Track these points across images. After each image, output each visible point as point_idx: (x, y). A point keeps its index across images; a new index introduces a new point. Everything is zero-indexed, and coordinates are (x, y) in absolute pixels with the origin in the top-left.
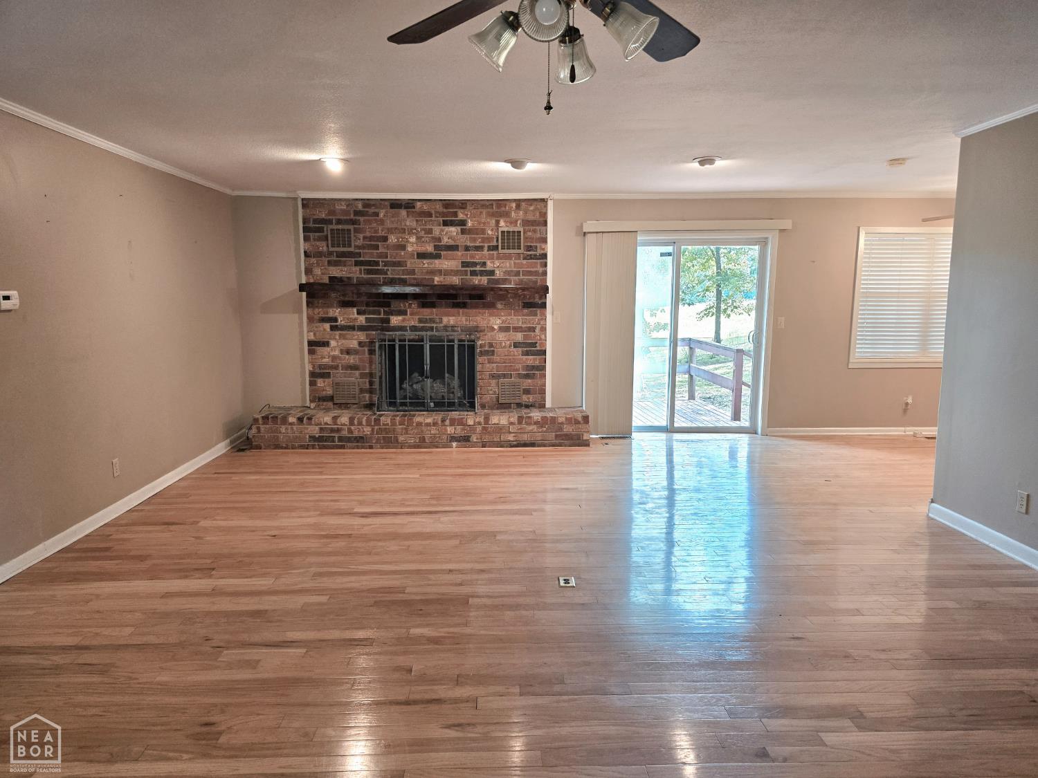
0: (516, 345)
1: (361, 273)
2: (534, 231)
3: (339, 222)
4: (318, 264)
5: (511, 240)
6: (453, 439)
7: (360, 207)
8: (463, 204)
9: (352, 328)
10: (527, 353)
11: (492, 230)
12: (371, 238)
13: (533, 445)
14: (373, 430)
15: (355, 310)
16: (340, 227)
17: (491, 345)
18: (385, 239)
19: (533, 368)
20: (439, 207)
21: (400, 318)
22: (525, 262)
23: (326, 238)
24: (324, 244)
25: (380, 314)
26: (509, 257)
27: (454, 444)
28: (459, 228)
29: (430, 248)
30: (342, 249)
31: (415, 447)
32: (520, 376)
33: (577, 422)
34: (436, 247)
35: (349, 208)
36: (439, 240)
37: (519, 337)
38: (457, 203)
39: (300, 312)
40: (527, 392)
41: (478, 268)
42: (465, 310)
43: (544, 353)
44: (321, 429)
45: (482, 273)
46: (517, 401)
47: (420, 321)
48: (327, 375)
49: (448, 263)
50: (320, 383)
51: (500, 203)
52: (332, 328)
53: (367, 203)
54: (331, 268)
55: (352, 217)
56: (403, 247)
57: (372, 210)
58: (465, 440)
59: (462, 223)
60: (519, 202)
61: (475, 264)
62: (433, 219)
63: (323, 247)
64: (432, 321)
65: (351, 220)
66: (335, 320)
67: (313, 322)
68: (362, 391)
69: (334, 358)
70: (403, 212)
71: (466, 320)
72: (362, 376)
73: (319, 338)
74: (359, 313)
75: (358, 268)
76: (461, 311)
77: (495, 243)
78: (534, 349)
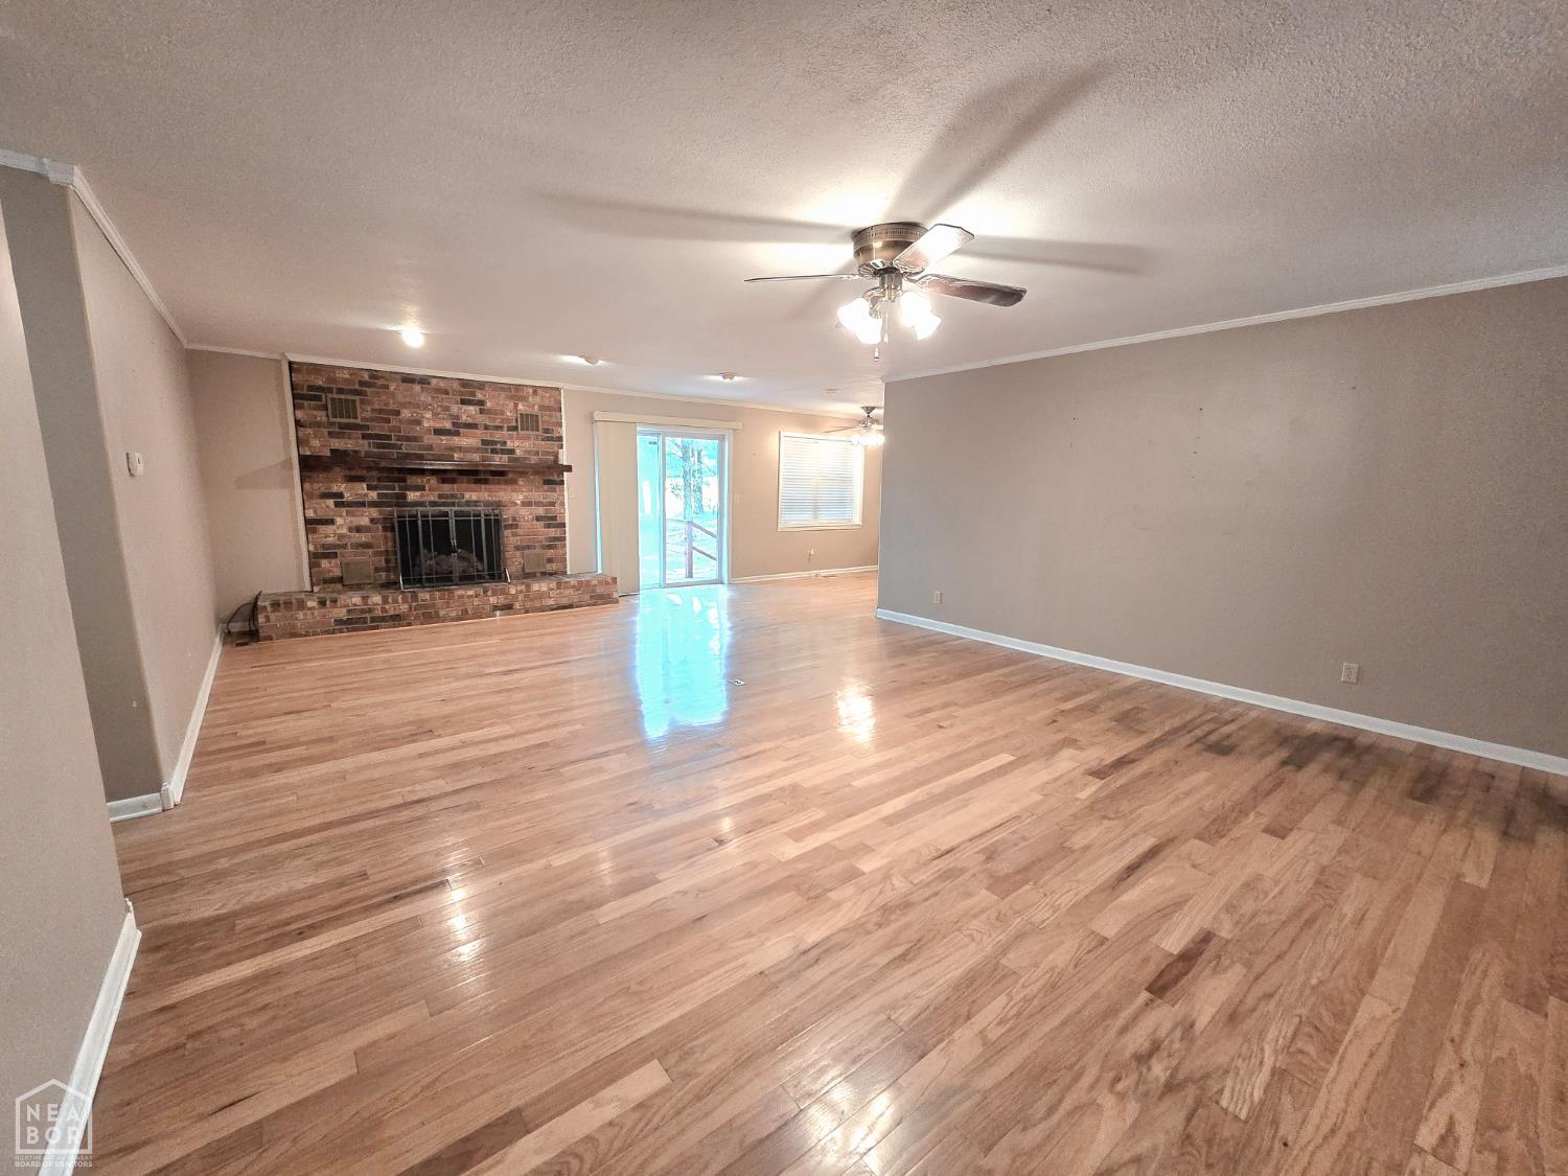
0: (538, 519)
1: (370, 446)
2: (550, 416)
3: (340, 391)
4: (316, 437)
5: (528, 422)
6: (496, 608)
7: (366, 377)
8: (482, 385)
9: (363, 504)
10: (549, 526)
11: (511, 412)
12: (381, 411)
13: (570, 606)
14: (410, 607)
15: (365, 486)
16: (343, 397)
17: (514, 519)
18: (398, 413)
19: (555, 539)
20: (456, 385)
21: (418, 494)
22: (543, 443)
23: (325, 408)
24: (323, 413)
25: (394, 490)
26: (527, 438)
27: (498, 613)
28: (478, 408)
29: (448, 425)
30: (346, 421)
31: (459, 619)
32: (543, 547)
33: (607, 583)
34: (454, 424)
35: (353, 377)
36: (457, 417)
37: (541, 511)
38: (475, 384)
39: (292, 487)
40: (550, 561)
41: (499, 446)
42: (487, 486)
43: (563, 525)
44: (349, 611)
45: (503, 452)
46: (542, 570)
47: (440, 496)
48: (335, 555)
49: (468, 440)
50: (325, 563)
51: (518, 387)
52: (337, 505)
53: (374, 374)
54: (333, 440)
55: (357, 387)
56: (419, 423)
57: (380, 382)
58: (508, 608)
59: (481, 403)
60: (535, 389)
61: (496, 443)
62: (451, 396)
63: (321, 416)
64: (453, 496)
65: (356, 390)
66: (341, 495)
67: (313, 498)
68: (377, 570)
69: (341, 536)
70: (417, 388)
71: (489, 496)
72: (376, 554)
73: (321, 515)
74: (370, 488)
75: (366, 442)
76: (483, 486)
77: (514, 424)
78: (554, 522)
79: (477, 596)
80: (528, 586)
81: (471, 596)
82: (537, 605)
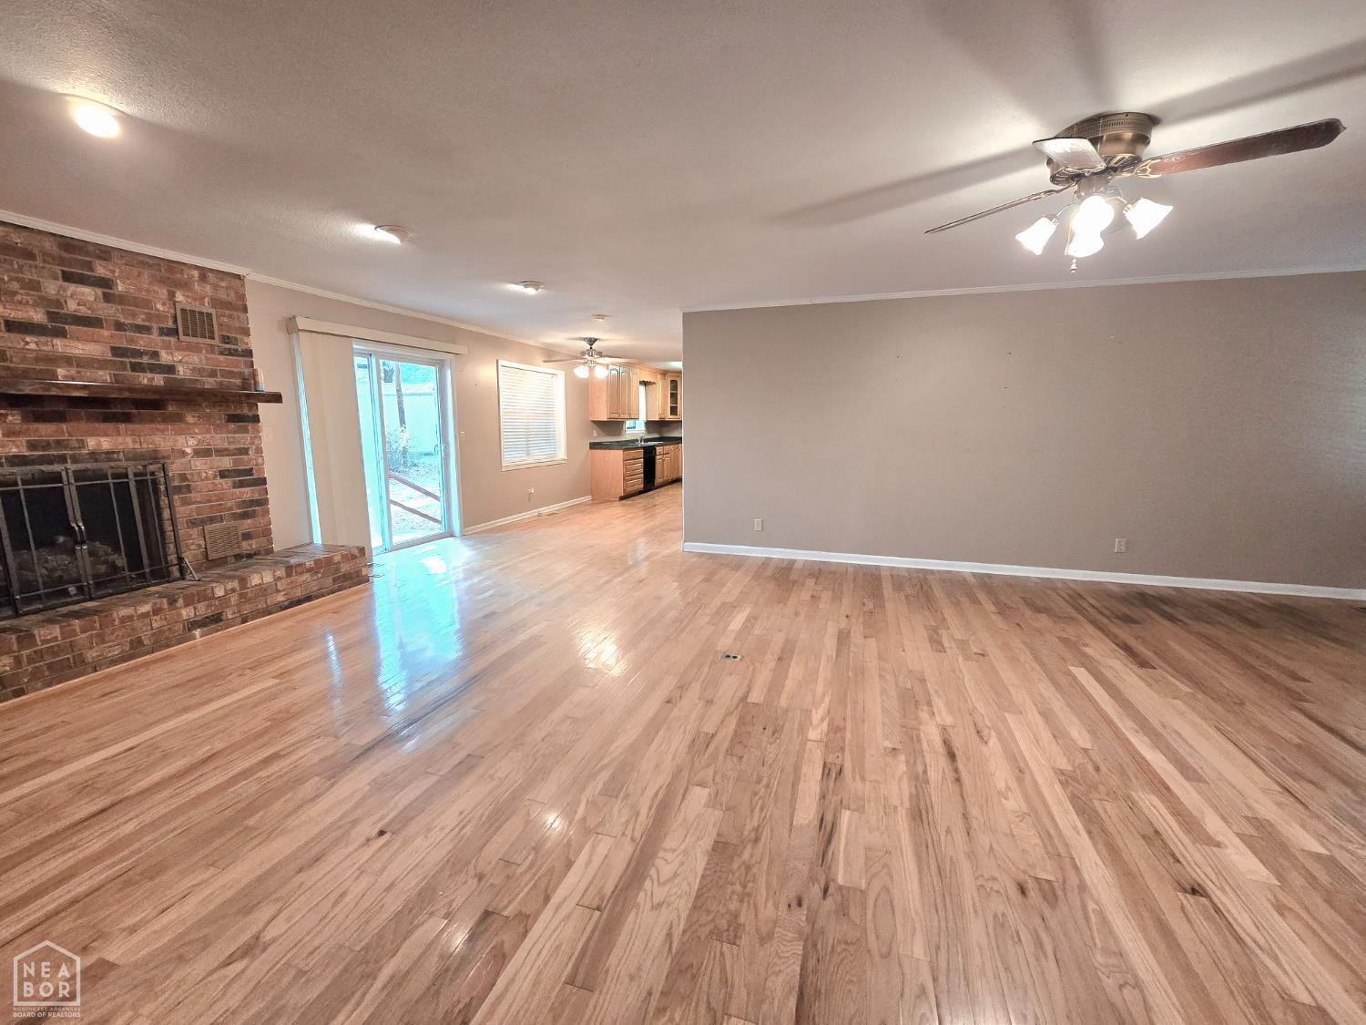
0: (223, 474)
2: (230, 317)
5: (194, 325)
6: (193, 625)
8: (105, 253)
10: (241, 484)
11: (164, 304)
13: (309, 599)
17: (183, 477)
19: (253, 502)
20: (49, 245)
22: (222, 358)
26: (195, 349)
27: (197, 632)
28: (99, 291)
29: (36, 316)
31: (124, 658)
32: (236, 517)
33: (353, 557)
34: (53, 316)
36: (59, 303)
37: (227, 463)
38: (91, 248)
40: (247, 536)
41: (145, 360)
42: (131, 426)
43: (263, 481)
45: (154, 368)
47: (33, 445)
49: (83, 347)
51: (172, 265)
58: (214, 620)
60: (204, 272)
61: (140, 354)
62: (39, 264)
64: (61, 444)
71: (134, 442)
76: (122, 426)
77: (170, 324)
78: (250, 478)
79: (156, 611)
80: (243, 581)
81: (146, 615)
82: (260, 607)
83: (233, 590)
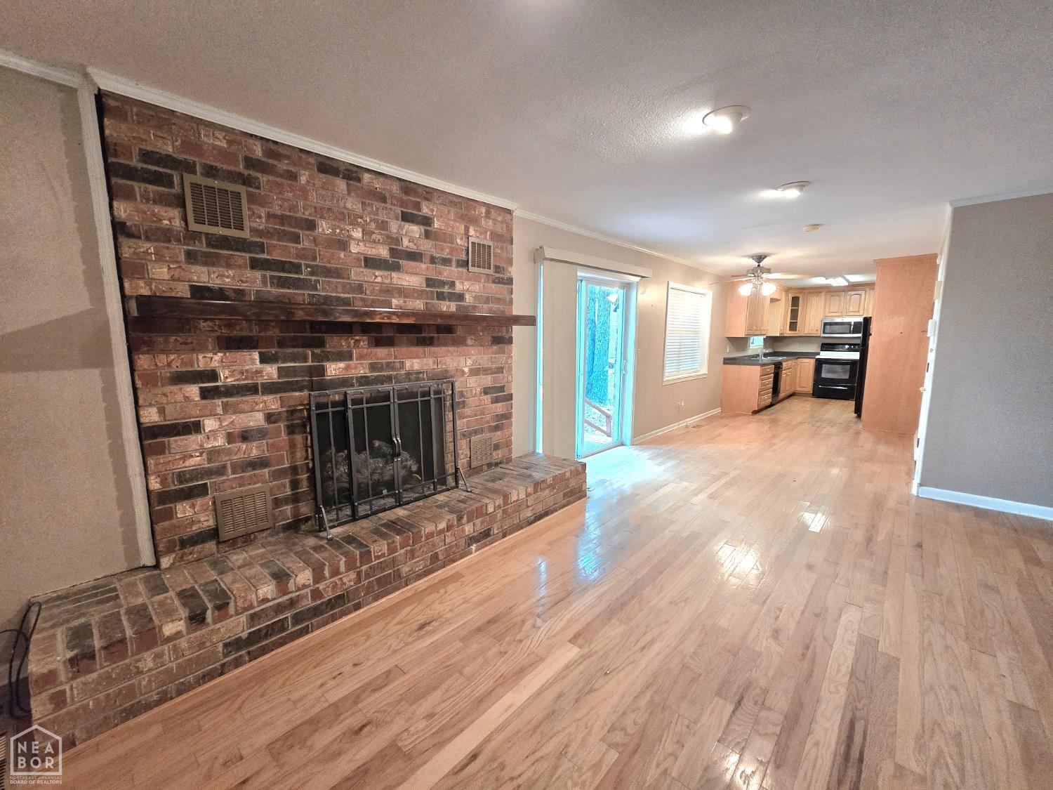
0: (486, 391)
1: (264, 283)
2: (502, 248)
3: (210, 171)
4: (160, 258)
5: (477, 257)
6: (472, 540)
7: (258, 152)
8: (429, 194)
9: (253, 389)
10: (497, 400)
11: (461, 239)
12: (283, 219)
13: (547, 514)
14: (359, 574)
15: (256, 355)
16: (216, 183)
18: (311, 226)
19: (502, 417)
20: (395, 188)
21: (342, 365)
22: (493, 286)
23: (180, 202)
24: (175, 213)
25: (305, 360)
26: (476, 278)
27: (474, 547)
28: (422, 228)
29: (383, 252)
30: (221, 231)
31: (426, 573)
32: (490, 430)
33: (578, 473)
34: (393, 252)
35: (234, 148)
36: (397, 241)
37: (489, 380)
38: (421, 190)
41: (446, 289)
42: (433, 349)
43: (511, 397)
44: (253, 618)
45: (451, 297)
46: (489, 460)
47: (373, 367)
48: (203, 490)
49: (410, 278)
50: (183, 510)
51: (470, 203)
52: (205, 394)
53: (274, 149)
54: (195, 268)
55: (241, 168)
56: (343, 245)
57: (283, 166)
58: (484, 537)
59: (426, 221)
60: (488, 208)
61: (443, 283)
62: (388, 206)
63: (171, 218)
64: (389, 366)
65: (240, 175)
66: (213, 376)
67: (155, 385)
68: (277, 502)
69: (213, 454)
70: (341, 185)
71: (434, 363)
72: (276, 475)
73: (173, 417)
74: (264, 359)
75: (258, 274)
76: (427, 349)
77: (464, 257)
78: (501, 394)
79: (449, 528)
81: (442, 532)
82: (515, 522)
83: (499, 507)
